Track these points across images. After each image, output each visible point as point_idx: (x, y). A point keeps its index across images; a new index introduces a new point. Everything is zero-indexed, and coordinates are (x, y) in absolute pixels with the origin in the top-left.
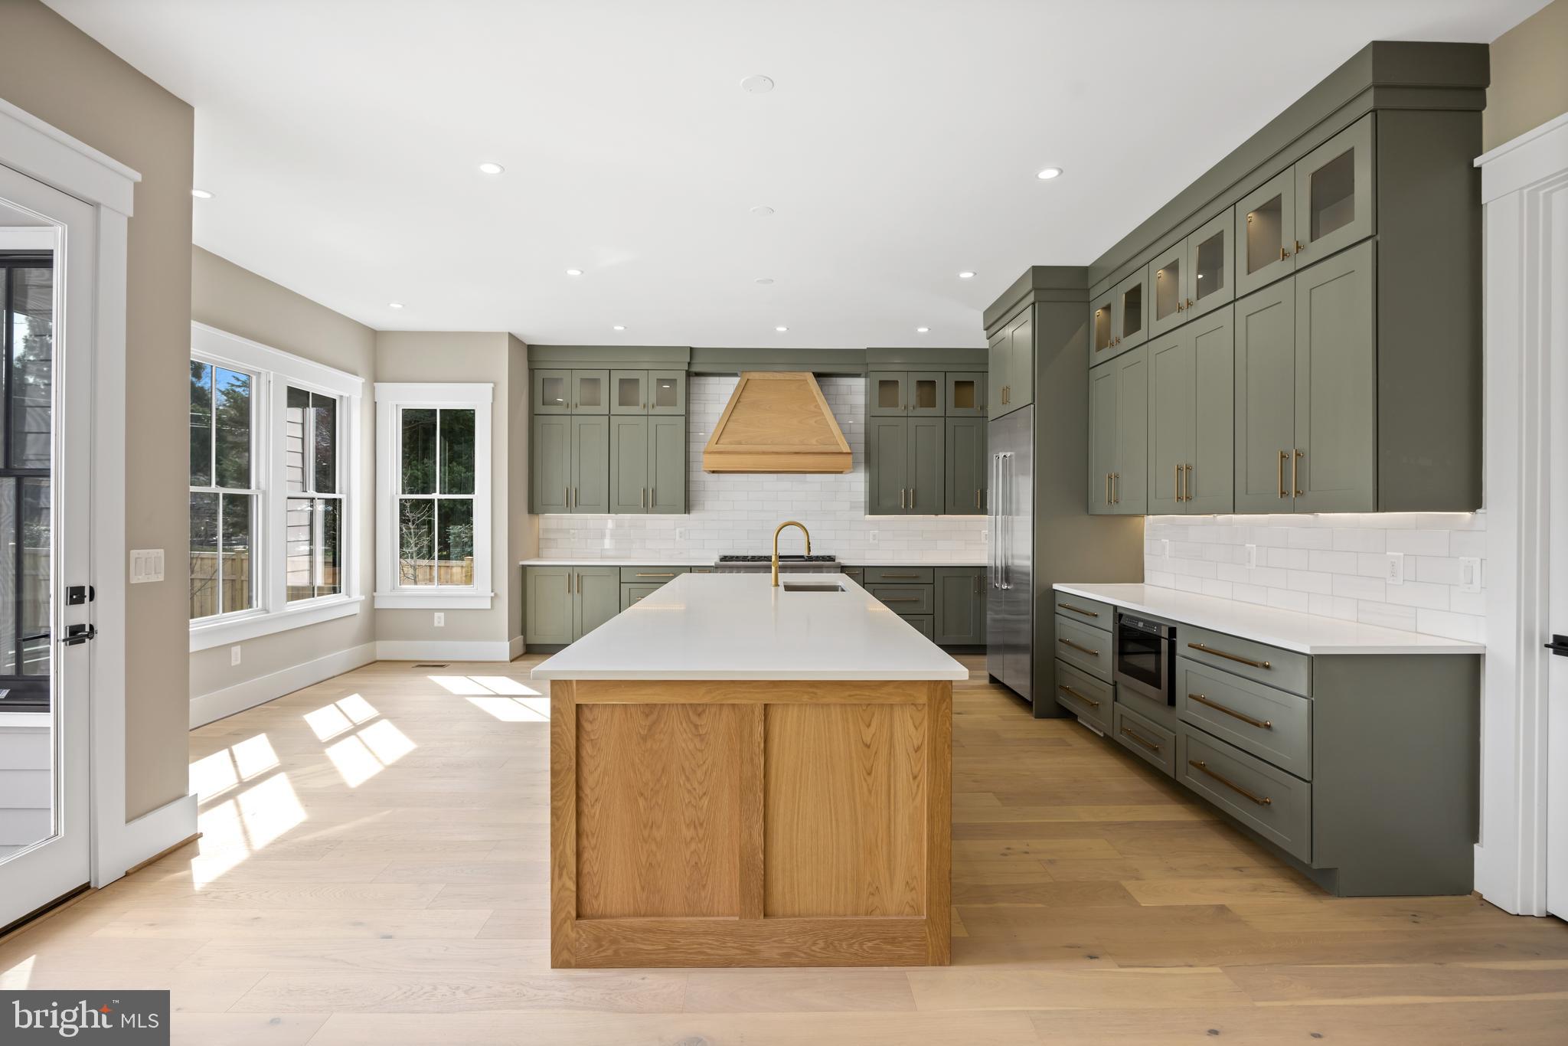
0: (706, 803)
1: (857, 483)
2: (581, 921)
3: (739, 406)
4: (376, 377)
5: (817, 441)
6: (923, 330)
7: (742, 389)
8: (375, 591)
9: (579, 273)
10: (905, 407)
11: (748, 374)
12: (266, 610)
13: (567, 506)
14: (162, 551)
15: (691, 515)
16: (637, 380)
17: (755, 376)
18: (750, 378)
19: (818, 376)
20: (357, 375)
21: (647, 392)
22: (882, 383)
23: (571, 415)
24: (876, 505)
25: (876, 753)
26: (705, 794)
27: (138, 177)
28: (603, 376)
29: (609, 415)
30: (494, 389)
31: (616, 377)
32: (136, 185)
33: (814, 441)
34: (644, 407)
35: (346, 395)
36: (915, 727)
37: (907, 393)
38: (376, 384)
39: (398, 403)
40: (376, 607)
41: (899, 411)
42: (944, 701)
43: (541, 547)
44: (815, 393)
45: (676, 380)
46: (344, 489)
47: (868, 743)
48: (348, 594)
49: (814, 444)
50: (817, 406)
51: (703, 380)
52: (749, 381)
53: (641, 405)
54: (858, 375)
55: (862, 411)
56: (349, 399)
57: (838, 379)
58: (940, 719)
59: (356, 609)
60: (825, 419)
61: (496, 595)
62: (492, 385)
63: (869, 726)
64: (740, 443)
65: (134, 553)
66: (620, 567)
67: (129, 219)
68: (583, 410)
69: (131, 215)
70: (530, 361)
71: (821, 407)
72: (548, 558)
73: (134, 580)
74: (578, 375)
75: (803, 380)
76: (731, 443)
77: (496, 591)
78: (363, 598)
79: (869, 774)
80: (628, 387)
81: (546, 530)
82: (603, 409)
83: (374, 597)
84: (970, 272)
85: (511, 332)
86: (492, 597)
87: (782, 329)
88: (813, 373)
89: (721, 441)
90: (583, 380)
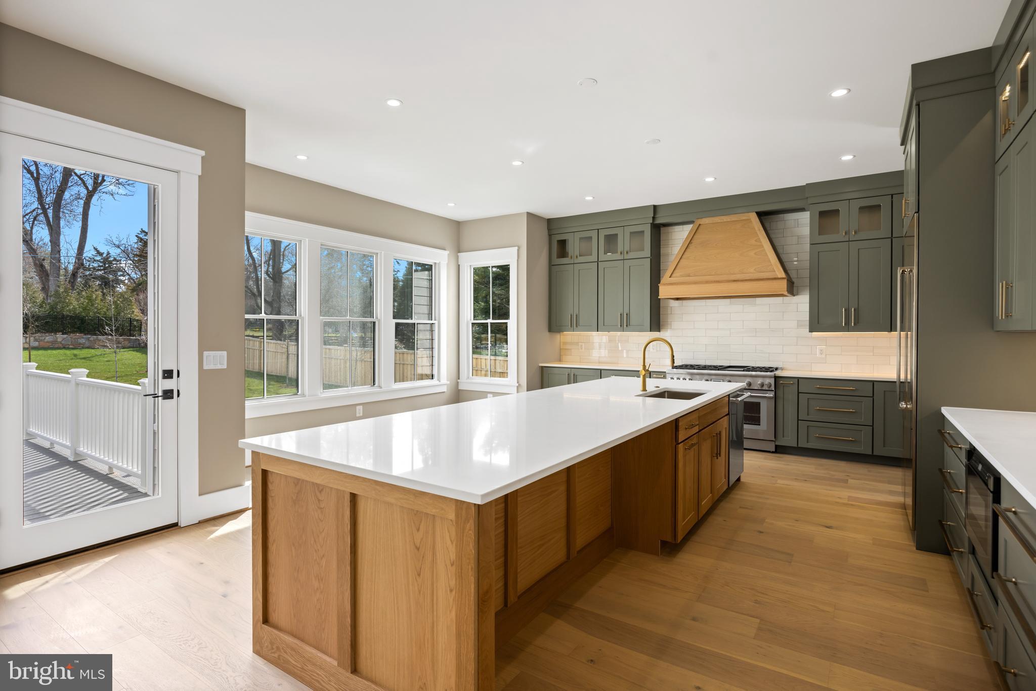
0: (324, 563)
1: (802, 303)
2: (265, 626)
3: (691, 247)
4: (459, 249)
5: (755, 270)
6: (847, 158)
7: (695, 232)
8: (459, 379)
9: (521, 163)
10: (846, 233)
11: (699, 220)
12: (380, 387)
13: (571, 326)
14: (225, 353)
15: (661, 332)
16: (616, 235)
17: (705, 221)
18: (701, 223)
19: (760, 215)
20: (445, 250)
21: (623, 242)
22: (822, 214)
23: (574, 264)
24: (817, 324)
25: (423, 557)
26: (323, 556)
27: (203, 153)
28: (594, 234)
29: (598, 262)
30: (518, 250)
31: (602, 234)
32: (203, 158)
33: (752, 270)
34: (621, 253)
35: (437, 262)
36: (451, 541)
37: (849, 218)
38: (459, 254)
39: (472, 264)
40: (459, 388)
41: (841, 236)
42: (468, 522)
43: (561, 354)
44: (756, 229)
45: (644, 231)
46: (437, 318)
47: (418, 546)
48: (439, 380)
49: (752, 273)
50: (758, 240)
51: (671, 229)
52: (701, 227)
53: (619, 252)
54: (802, 210)
55: (808, 240)
56: (439, 264)
57: (785, 215)
58: (464, 539)
59: (444, 389)
60: (764, 250)
61: (519, 385)
62: (516, 248)
63: (418, 530)
64: (689, 276)
65: (206, 353)
66: (601, 370)
67: (199, 176)
68: (581, 259)
69: (200, 174)
70: (549, 229)
71: (762, 240)
72: (567, 362)
73: (205, 367)
74: (578, 236)
75: (748, 220)
76: (682, 276)
77: (520, 383)
78: (449, 382)
79: (419, 575)
80: (611, 240)
81: (565, 343)
82: (594, 258)
83: (458, 382)
84: (845, 89)
85: (529, 211)
86: (517, 387)
87: (710, 179)
88: (756, 212)
89: (674, 275)
90: (581, 239)
